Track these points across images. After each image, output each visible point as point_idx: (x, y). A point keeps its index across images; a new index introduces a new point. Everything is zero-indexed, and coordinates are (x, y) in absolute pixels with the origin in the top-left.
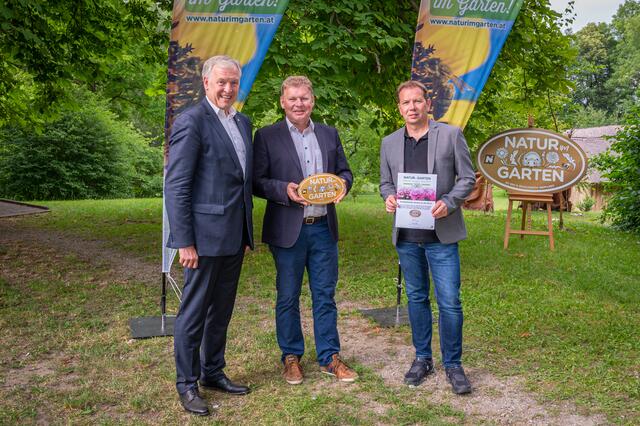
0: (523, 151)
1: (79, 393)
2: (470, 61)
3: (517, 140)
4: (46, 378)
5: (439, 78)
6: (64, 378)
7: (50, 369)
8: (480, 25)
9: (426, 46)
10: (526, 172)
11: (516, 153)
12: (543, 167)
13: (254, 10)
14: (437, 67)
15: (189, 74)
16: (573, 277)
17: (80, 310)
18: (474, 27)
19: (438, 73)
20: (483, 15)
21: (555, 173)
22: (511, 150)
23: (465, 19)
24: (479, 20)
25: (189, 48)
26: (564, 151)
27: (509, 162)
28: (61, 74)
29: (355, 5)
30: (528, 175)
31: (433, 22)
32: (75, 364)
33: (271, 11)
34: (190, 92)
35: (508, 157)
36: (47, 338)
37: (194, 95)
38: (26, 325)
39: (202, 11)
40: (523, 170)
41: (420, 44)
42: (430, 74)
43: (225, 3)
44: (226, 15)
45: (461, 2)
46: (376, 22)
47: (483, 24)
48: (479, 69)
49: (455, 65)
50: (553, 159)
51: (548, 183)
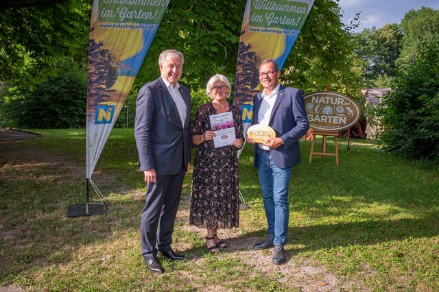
0: (323, 105)
1: (26, 249)
2: (273, 54)
3: (319, 99)
4: (9, 240)
5: (254, 64)
6: (19, 241)
7: (13, 235)
8: (279, 32)
9: (246, 44)
10: (324, 118)
11: (318, 106)
12: (334, 115)
13: (141, 21)
14: (253, 57)
15: (102, 59)
18: (276, 33)
19: (254, 61)
20: (282, 26)
21: (341, 118)
22: (315, 104)
23: (270, 29)
24: (279, 29)
25: (101, 44)
26: (347, 106)
27: (314, 111)
28: (46, 53)
29: (213, 17)
30: (325, 120)
31: (251, 30)
32: (28, 232)
34: (102, 70)
35: (314, 109)
36: (16, 216)
37: (105, 73)
38: (6, 208)
39: (109, 21)
40: (322, 116)
41: (243, 43)
42: (249, 61)
43: (124, 17)
44: (124, 24)
45: (268, 19)
46: (226, 27)
47: (281, 32)
48: (278, 59)
49: (264, 56)
50: (340, 110)
51: (336, 125)
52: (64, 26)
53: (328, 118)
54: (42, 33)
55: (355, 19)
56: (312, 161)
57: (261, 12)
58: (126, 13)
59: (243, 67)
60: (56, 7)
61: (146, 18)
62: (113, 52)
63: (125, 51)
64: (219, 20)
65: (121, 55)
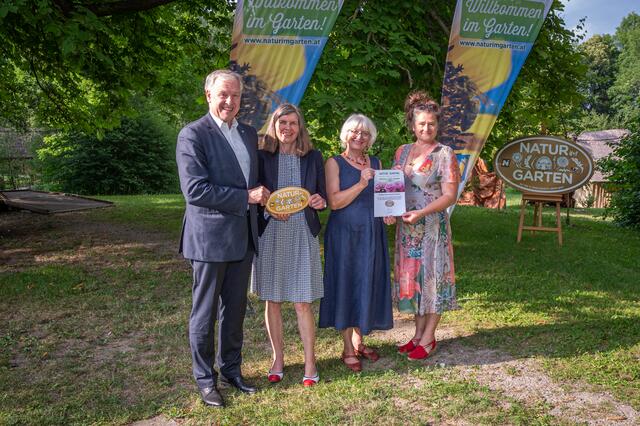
0: (536, 156)
2: (493, 79)
3: (531, 146)
4: (128, 354)
5: (467, 94)
6: (143, 355)
7: (130, 346)
9: (456, 66)
10: (539, 175)
11: (529, 157)
13: (303, 33)
14: (465, 84)
17: (151, 295)
18: (498, 48)
19: (466, 90)
20: (507, 37)
21: (564, 175)
22: (525, 155)
23: (490, 42)
24: (503, 42)
25: (246, 67)
26: (573, 156)
27: (523, 165)
28: (122, 85)
29: (390, 26)
30: (540, 178)
31: (462, 43)
32: (151, 342)
33: (318, 34)
34: (248, 106)
35: (523, 161)
36: (125, 320)
37: (250, 109)
38: (105, 308)
39: (258, 34)
40: (536, 173)
41: (450, 63)
42: (459, 90)
43: (278, 27)
44: (279, 37)
45: (487, 26)
46: (409, 41)
47: (505, 46)
48: (501, 86)
49: (481, 82)
50: (563, 163)
52: (148, 44)
53: (545, 176)
54: (116, 55)
55: (578, 27)
56: (522, 239)
57: (479, 18)
58: (282, 22)
59: (450, 99)
60: (138, 17)
61: (310, 28)
62: (264, 79)
63: (279, 77)
64: (398, 30)
65: (273, 83)
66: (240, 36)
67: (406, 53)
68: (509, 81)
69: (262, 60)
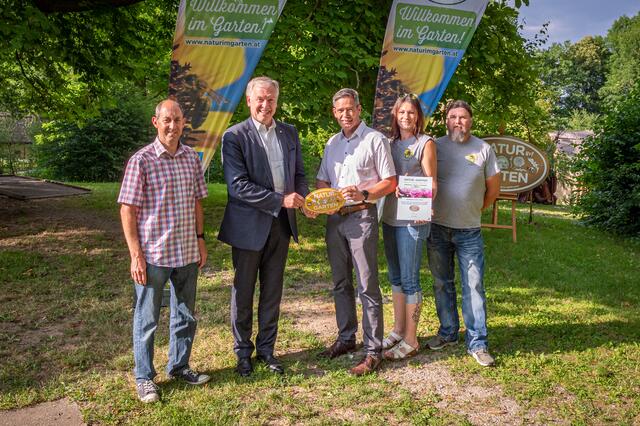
1: (79, 351)
2: (426, 84)
4: (56, 338)
6: (69, 339)
7: (59, 331)
8: (435, 53)
9: (389, 69)
12: (510, 170)
13: (243, 36)
14: (398, 87)
15: (187, 88)
16: (525, 266)
17: (96, 281)
18: (431, 54)
19: (399, 93)
20: (439, 44)
21: (520, 175)
23: (423, 48)
24: (436, 49)
25: (187, 67)
26: (530, 157)
28: (102, 76)
29: (341, 29)
31: (395, 49)
32: (81, 328)
33: (258, 36)
34: (188, 103)
36: (63, 305)
37: (191, 106)
38: (48, 293)
39: (200, 36)
41: (384, 67)
42: (392, 93)
43: (219, 30)
44: (220, 40)
45: (420, 33)
47: (438, 52)
48: (434, 90)
49: (414, 85)
50: (519, 163)
51: (514, 184)
55: (541, 32)
57: (411, 24)
58: (223, 25)
59: (383, 101)
61: (251, 31)
62: (204, 78)
63: (220, 76)
64: (349, 33)
65: (214, 83)
66: (182, 37)
67: (354, 55)
68: (442, 83)
69: (203, 61)
